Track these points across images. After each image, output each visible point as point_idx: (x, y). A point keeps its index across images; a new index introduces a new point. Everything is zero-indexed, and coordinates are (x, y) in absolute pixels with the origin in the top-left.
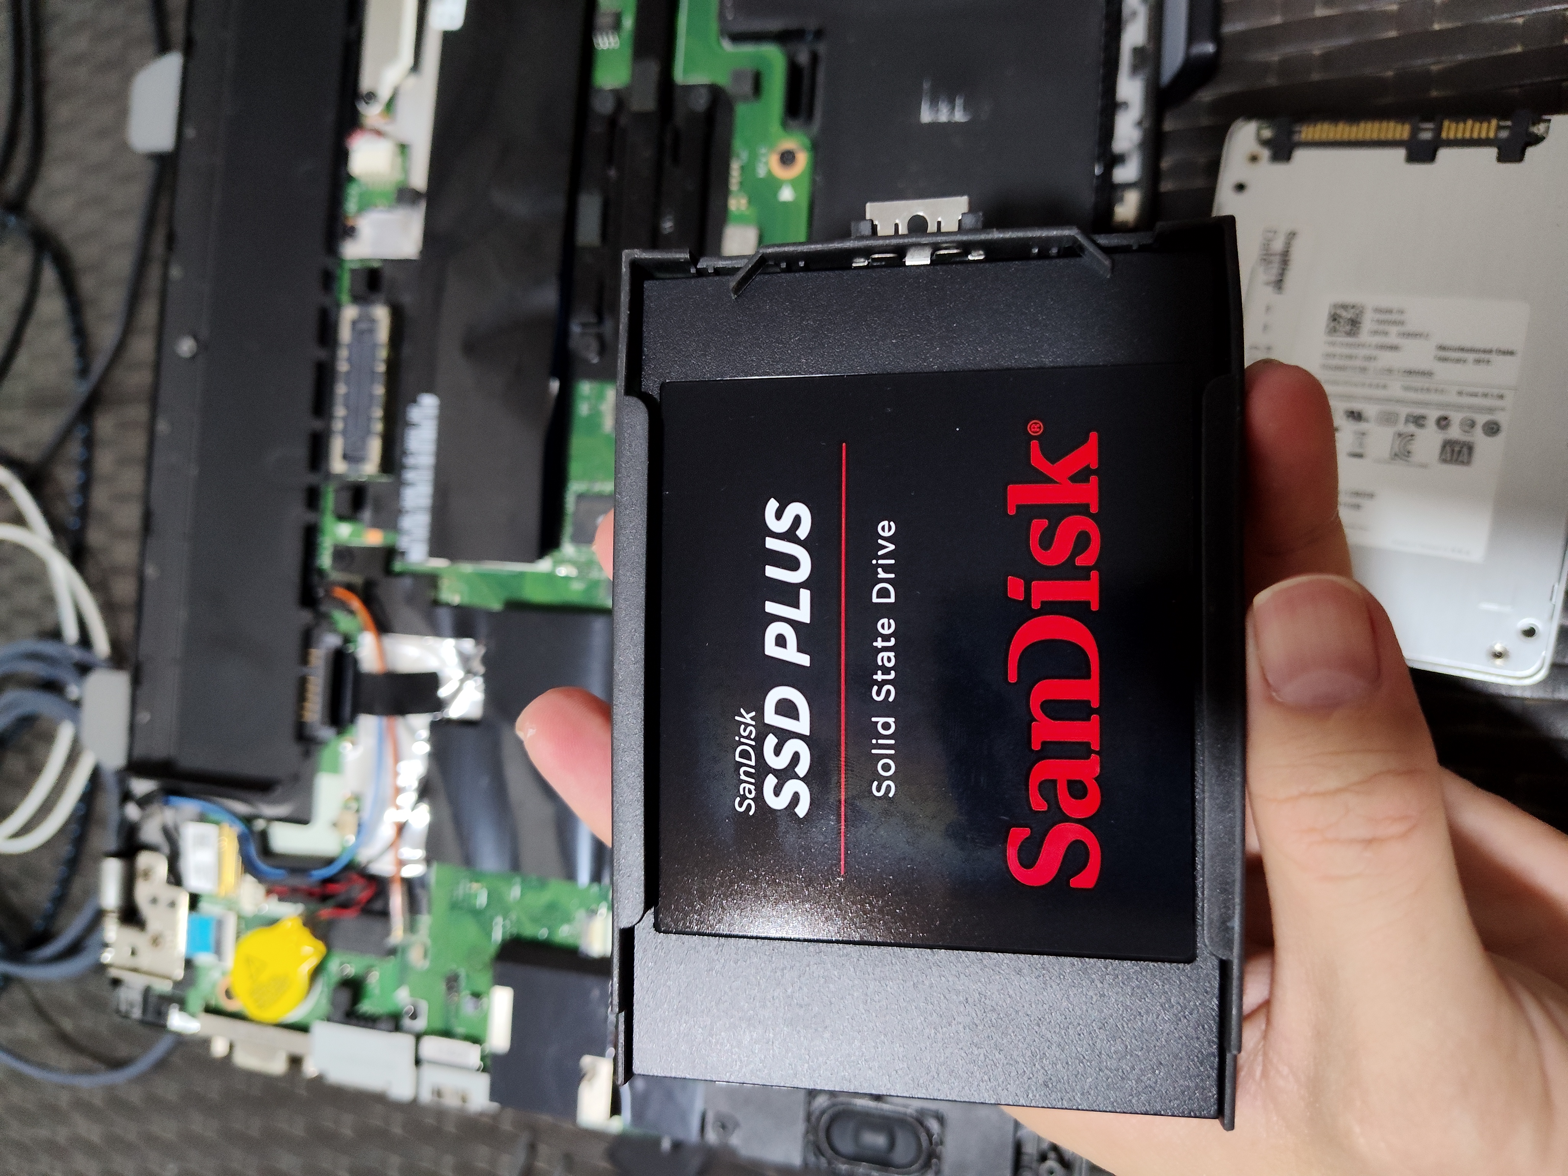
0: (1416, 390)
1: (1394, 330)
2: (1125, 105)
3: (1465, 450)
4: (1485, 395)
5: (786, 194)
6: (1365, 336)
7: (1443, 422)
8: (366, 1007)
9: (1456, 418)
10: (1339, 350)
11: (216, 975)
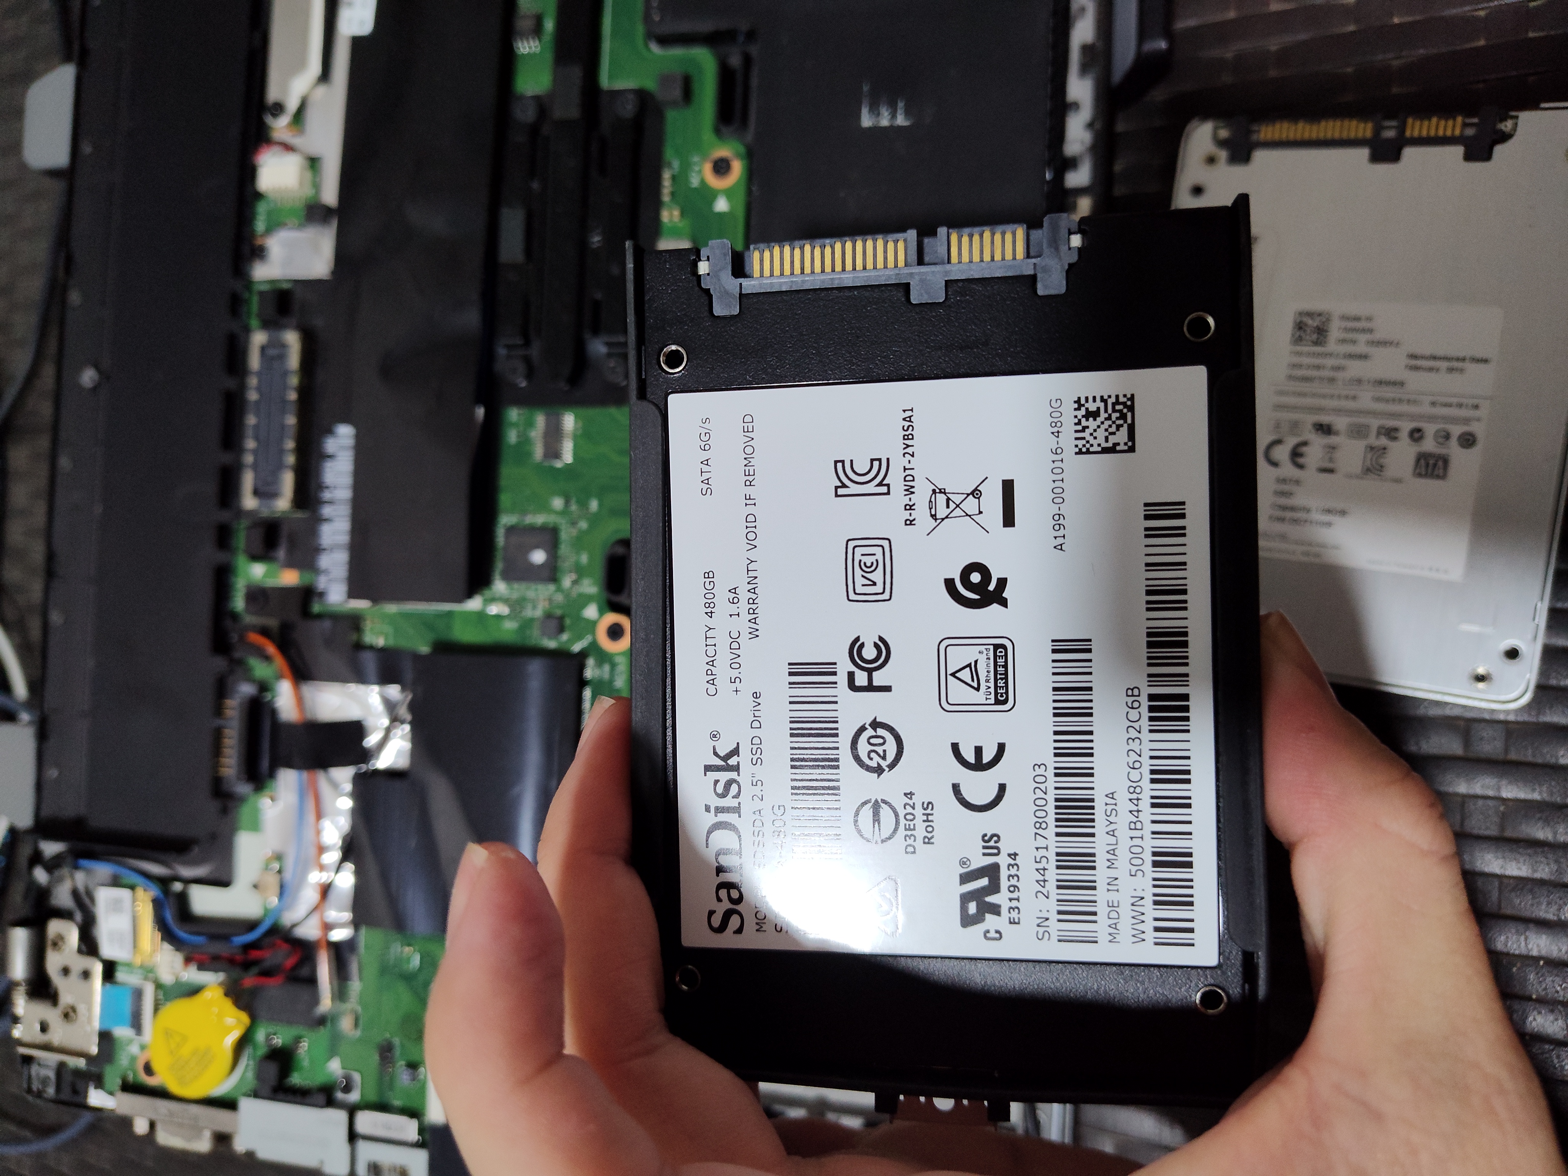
0: (1387, 401)
1: (1363, 338)
2: (1075, 106)
3: (1440, 463)
4: (1460, 405)
5: (722, 205)
6: (1332, 346)
7: (1416, 435)
8: (296, 1079)
9: (1430, 430)
10: (1306, 361)
11: (134, 1049)
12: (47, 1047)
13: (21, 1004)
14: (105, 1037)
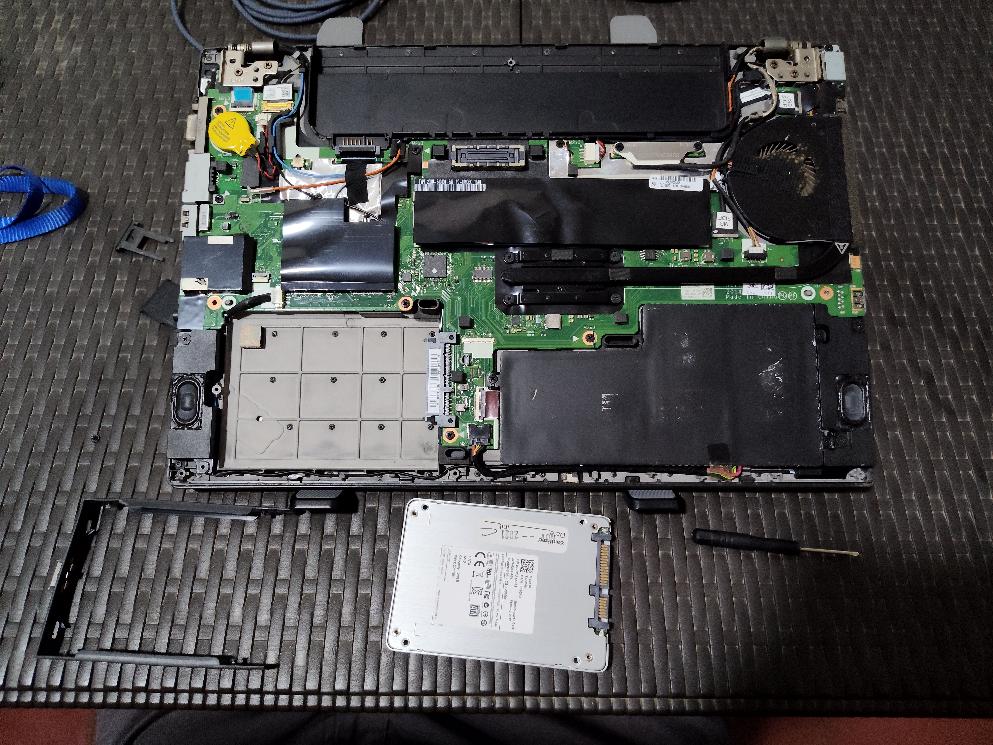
0: (499, 594)
1: (523, 584)
2: (615, 476)
3: (476, 614)
4: (497, 620)
5: (575, 339)
6: (520, 574)
7: (486, 605)
8: (219, 176)
9: (488, 609)
10: (515, 565)
11: (226, 103)
12: (224, 63)
13: (242, 48)
14: (231, 88)
